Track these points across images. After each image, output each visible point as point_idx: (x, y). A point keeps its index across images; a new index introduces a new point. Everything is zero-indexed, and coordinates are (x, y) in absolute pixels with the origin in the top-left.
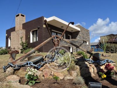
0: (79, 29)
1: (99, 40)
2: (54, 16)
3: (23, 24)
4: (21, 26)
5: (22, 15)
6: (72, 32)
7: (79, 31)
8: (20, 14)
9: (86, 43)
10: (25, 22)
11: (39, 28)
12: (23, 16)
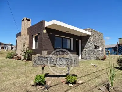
0: (89, 33)
1: (117, 43)
2: (54, 20)
3: (28, 28)
4: (26, 31)
5: (27, 19)
6: (81, 36)
7: (89, 36)
8: (25, 18)
9: (99, 48)
10: (30, 26)
11: (39, 34)
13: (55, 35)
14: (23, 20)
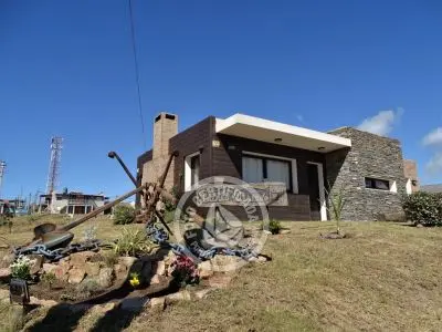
0: (347, 142)
3: (170, 140)
4: (166, 146)
5: (168, 117)
8: (163, 114)
9: (389, 189)
10: (177, 133)
11: (201, 150)
12: (173, 118)
13: (244, 152)
14: (158, 118)
